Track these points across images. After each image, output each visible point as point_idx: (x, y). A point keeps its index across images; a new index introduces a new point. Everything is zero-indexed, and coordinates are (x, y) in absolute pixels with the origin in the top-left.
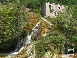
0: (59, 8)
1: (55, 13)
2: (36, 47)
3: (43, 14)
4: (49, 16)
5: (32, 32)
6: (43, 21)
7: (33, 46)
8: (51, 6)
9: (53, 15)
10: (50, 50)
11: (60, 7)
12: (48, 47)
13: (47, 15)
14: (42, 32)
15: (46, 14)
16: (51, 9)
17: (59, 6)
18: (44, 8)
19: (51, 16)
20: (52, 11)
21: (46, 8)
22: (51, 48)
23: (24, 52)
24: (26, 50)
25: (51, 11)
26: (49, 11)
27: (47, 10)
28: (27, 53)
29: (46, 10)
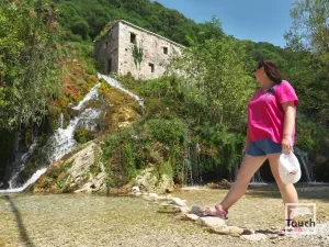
0: (165, 49)
1: (152, 65)
2: (104, 151)
3: (106, 65)
4: (129, 73)
5: (72, 118)
6: (109, 86)
7: (95, 149)
8: (138, 38)
9: (143, 72)
10: (152, 161)
11: (168, 46)
12: (145, 150)
13: (122, 70)
14: (115, 117)
15: (119, 66)
16: (136, 47)
17: (164, 43)
18: (112, 39)
19: (136, 74)
20: (141, 55)
21: (120, 43)
22: (155, 154)
23: (56, 177)
24: (70, 165)
25: (138, 55)
26: (130, 54)
27: (121, 51)
28: (74, 174)
29: (117, 50)
